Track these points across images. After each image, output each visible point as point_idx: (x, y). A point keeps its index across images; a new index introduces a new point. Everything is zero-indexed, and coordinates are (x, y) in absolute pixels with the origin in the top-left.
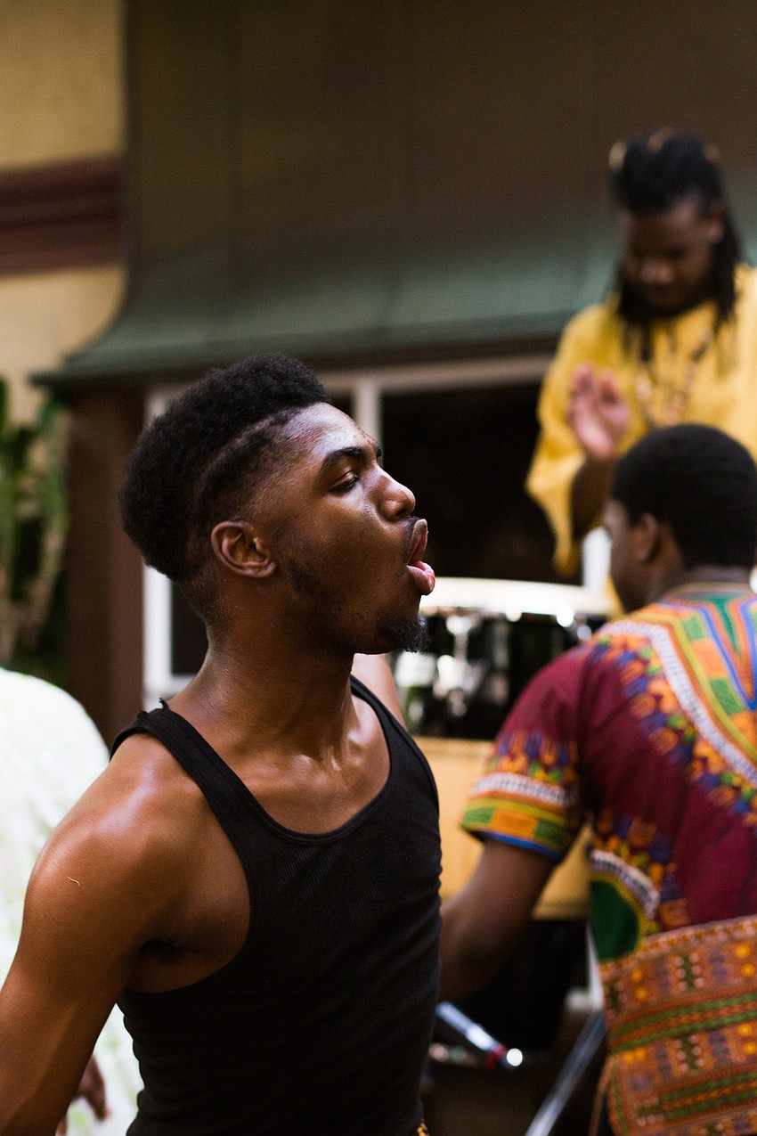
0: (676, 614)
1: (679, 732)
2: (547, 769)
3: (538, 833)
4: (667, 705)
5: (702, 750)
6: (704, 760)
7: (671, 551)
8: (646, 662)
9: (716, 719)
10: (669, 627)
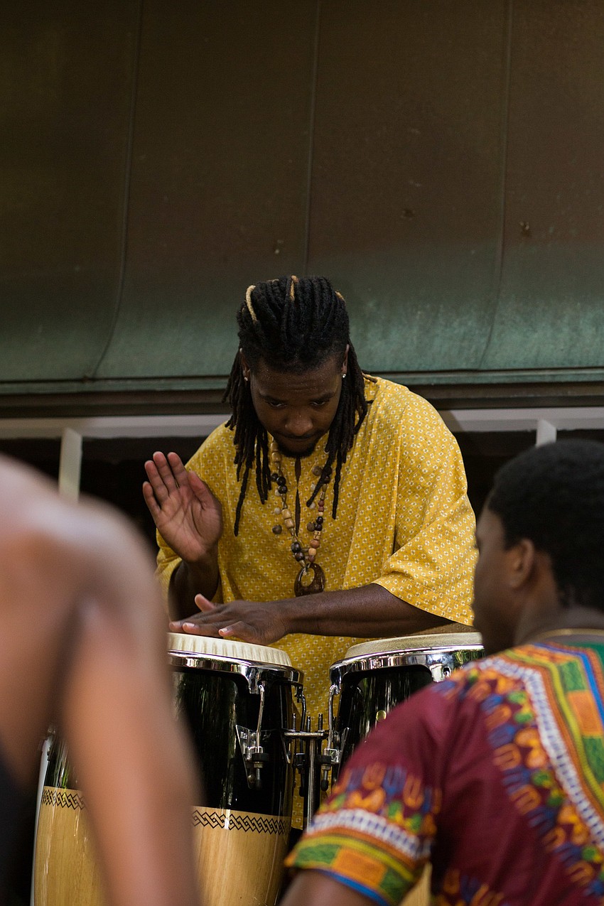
0: (553, 659)
1: (543, 792)
2: (408, 813)
3: (383, 884)
4: (536, 760)
5: (567, 816)
6: (569, 828)
7: (547, 582)
8: (516, 707)
9: (584, 781)
10: (544, 670)
